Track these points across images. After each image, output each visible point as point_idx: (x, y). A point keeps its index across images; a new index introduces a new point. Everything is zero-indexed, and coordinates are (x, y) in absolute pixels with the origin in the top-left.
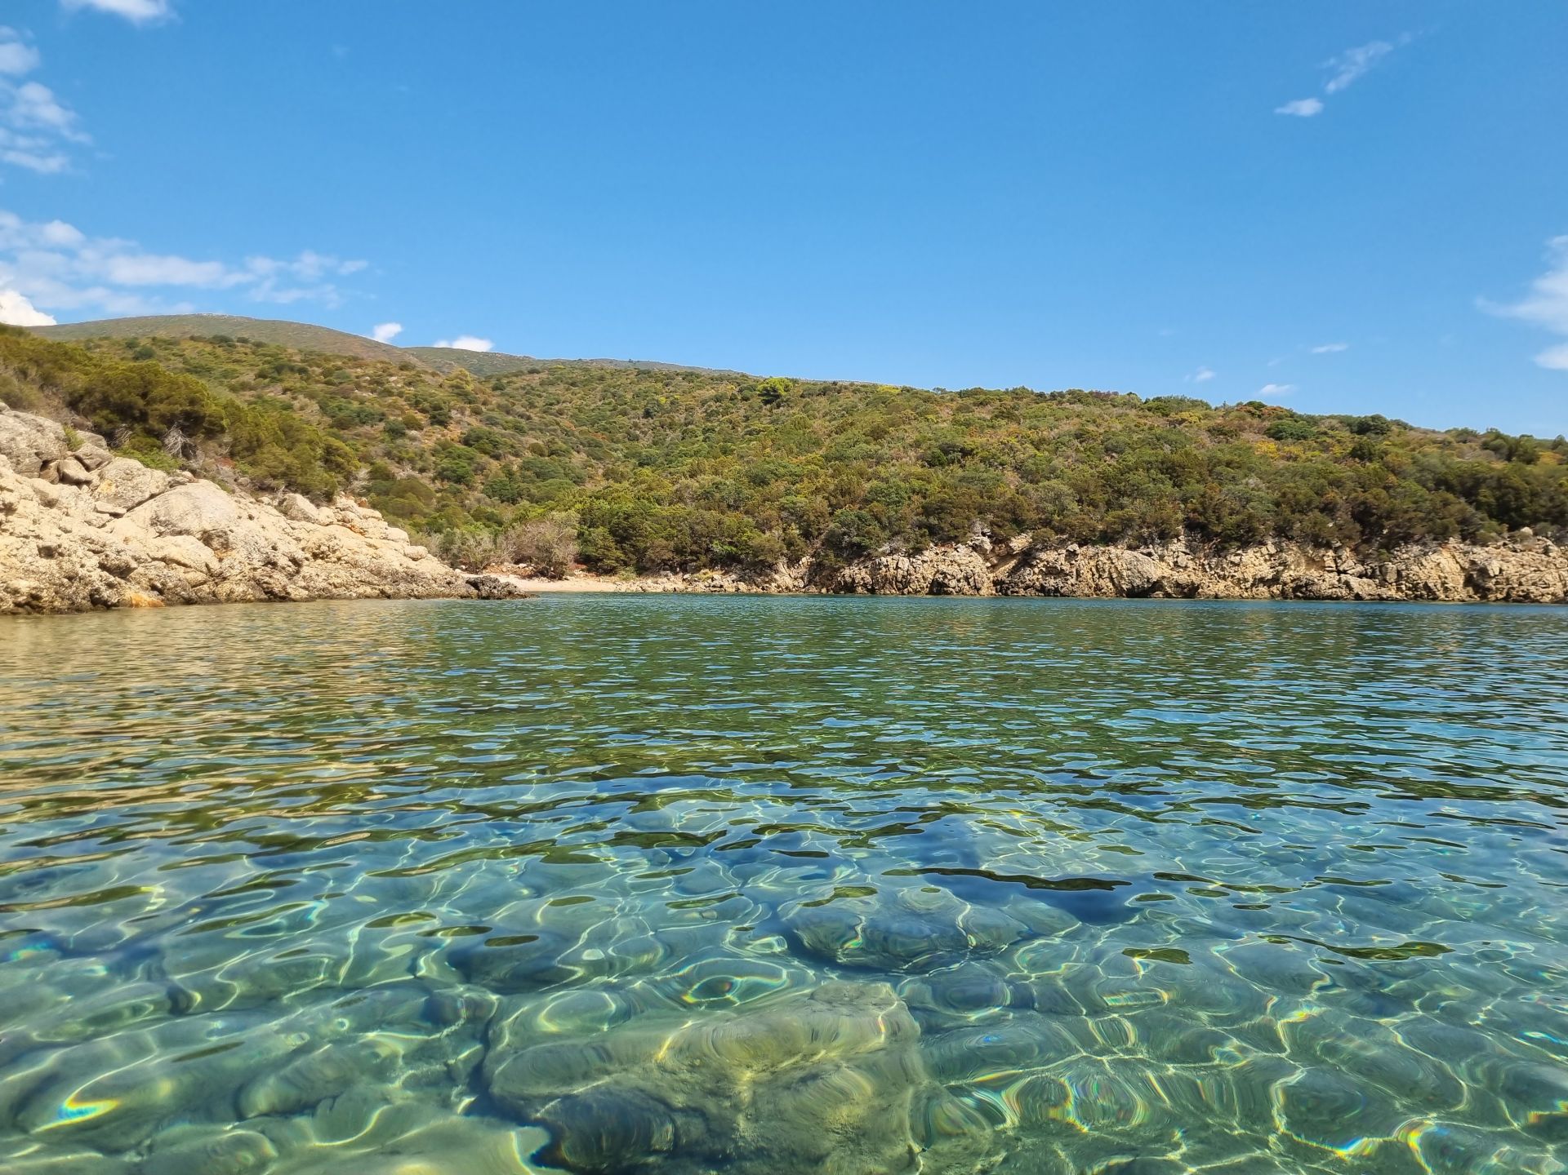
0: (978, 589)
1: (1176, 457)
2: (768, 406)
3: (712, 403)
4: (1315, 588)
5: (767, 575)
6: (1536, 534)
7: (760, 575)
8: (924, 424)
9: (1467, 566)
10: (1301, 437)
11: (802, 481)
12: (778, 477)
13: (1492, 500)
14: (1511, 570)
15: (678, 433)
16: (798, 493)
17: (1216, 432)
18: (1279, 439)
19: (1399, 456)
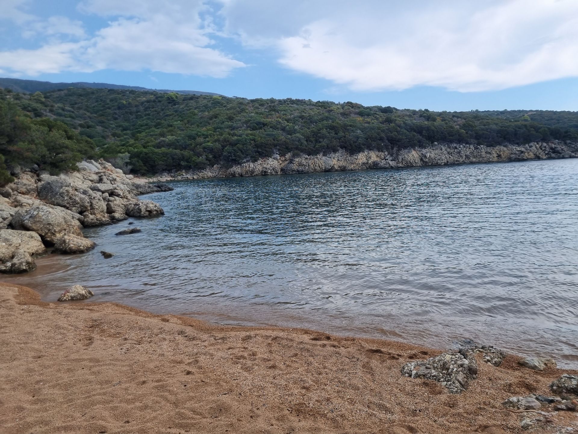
0: (277, 173)
1: (334, 124)
2: (170, 105)
3: (146, 103)
4: (379, 165)
5: (203, 172)
6: (438, 144)
7: (200, 172)
8: (245, 114)
9: (420, 155)
10: (368, 115)
11: (208, 137)
12: (199, 136)
13: (427, 134)
14: (433, 156)
15: (134, 116)
16: (208, 142)
17: (343, 114)
18: (362, 116)
19: (399, 121)
